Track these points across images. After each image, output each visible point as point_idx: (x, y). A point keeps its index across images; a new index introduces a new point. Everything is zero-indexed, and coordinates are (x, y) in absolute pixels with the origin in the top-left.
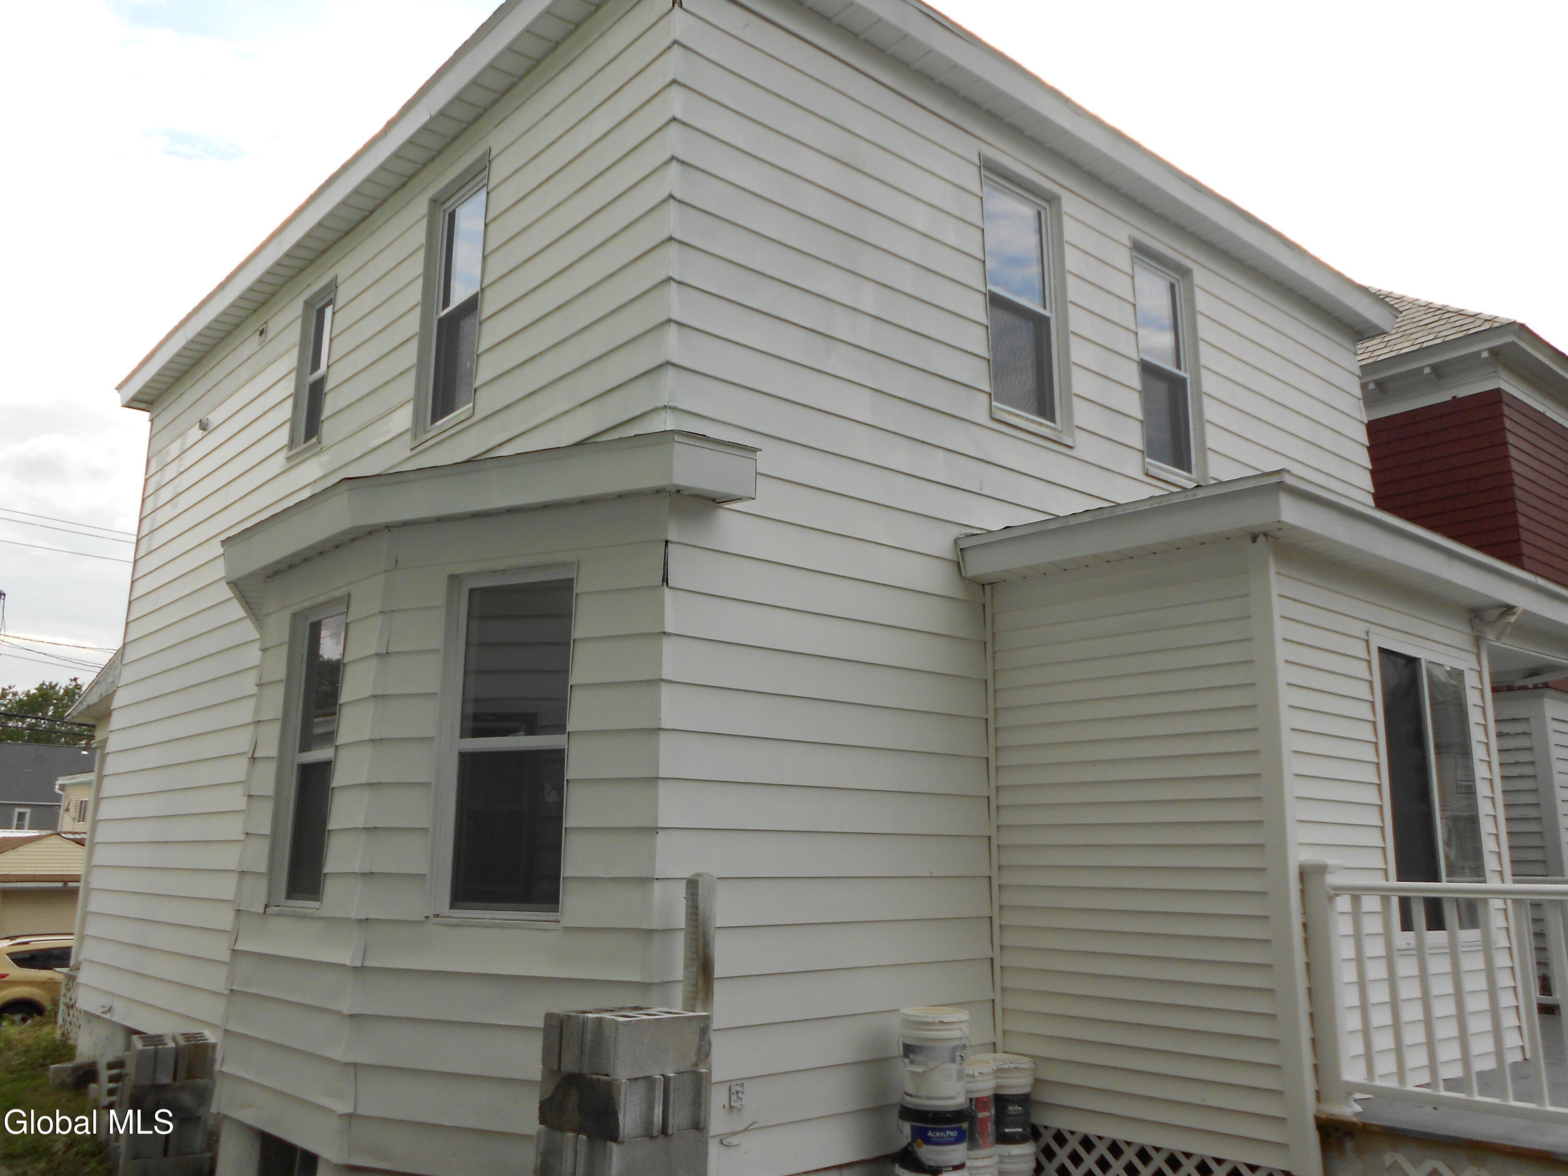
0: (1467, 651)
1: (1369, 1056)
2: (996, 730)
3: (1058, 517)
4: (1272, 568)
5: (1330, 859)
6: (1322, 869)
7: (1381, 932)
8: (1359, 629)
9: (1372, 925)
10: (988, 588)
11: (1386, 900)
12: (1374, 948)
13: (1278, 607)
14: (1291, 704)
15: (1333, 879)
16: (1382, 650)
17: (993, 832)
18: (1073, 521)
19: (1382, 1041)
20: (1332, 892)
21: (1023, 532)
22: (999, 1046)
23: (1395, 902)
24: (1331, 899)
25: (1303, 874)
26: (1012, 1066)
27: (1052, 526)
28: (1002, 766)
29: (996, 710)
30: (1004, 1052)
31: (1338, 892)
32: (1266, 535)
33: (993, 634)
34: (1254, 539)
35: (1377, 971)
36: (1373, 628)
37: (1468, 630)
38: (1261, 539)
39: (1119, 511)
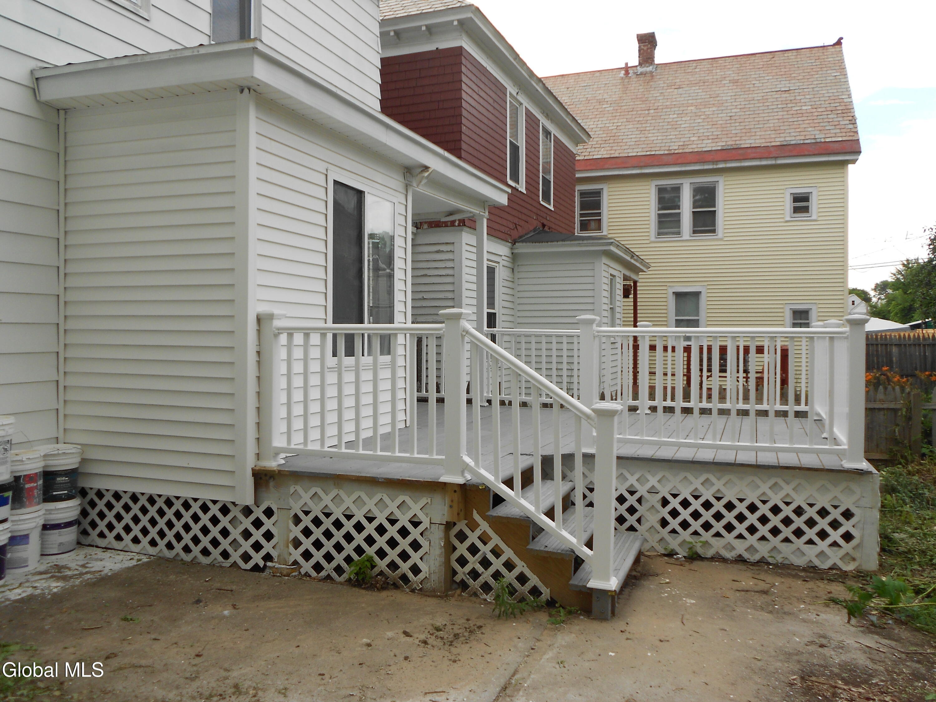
0: (400, 192)
1: (289, 433)
2: (66, 218)
3: (106, 59)
4: (252, 113)
5: (277, 310)
6: (271, 317)
7: (319, 357)
8: (321, 167)
9: (315, 353)
10: (62, 113)
11: (323, 335)
12: (315, 367)
13: (254, 141)
14: (259, 208)
15: (277, 323)
16: (336, 182)
17: (61, 292)
18: (116, 63)
19: (298, 424)
20: (277, 331)
21: (80, 68)
22: (60, 439)
23: (330, 337)
24: (277, 335)
25: (259, 320)
26: (60, 452)
27: (101, 65)
28: (70, 245)
29: (66, 204)
30: (64, 443)
31: (280, 332)
32: (249, 89)
33: (66, 148)
34: (242, 91)
35: (315, 380)
36: (331, 167)
37: (402, 179)
38: (246, 91)
39: (147, 59)
